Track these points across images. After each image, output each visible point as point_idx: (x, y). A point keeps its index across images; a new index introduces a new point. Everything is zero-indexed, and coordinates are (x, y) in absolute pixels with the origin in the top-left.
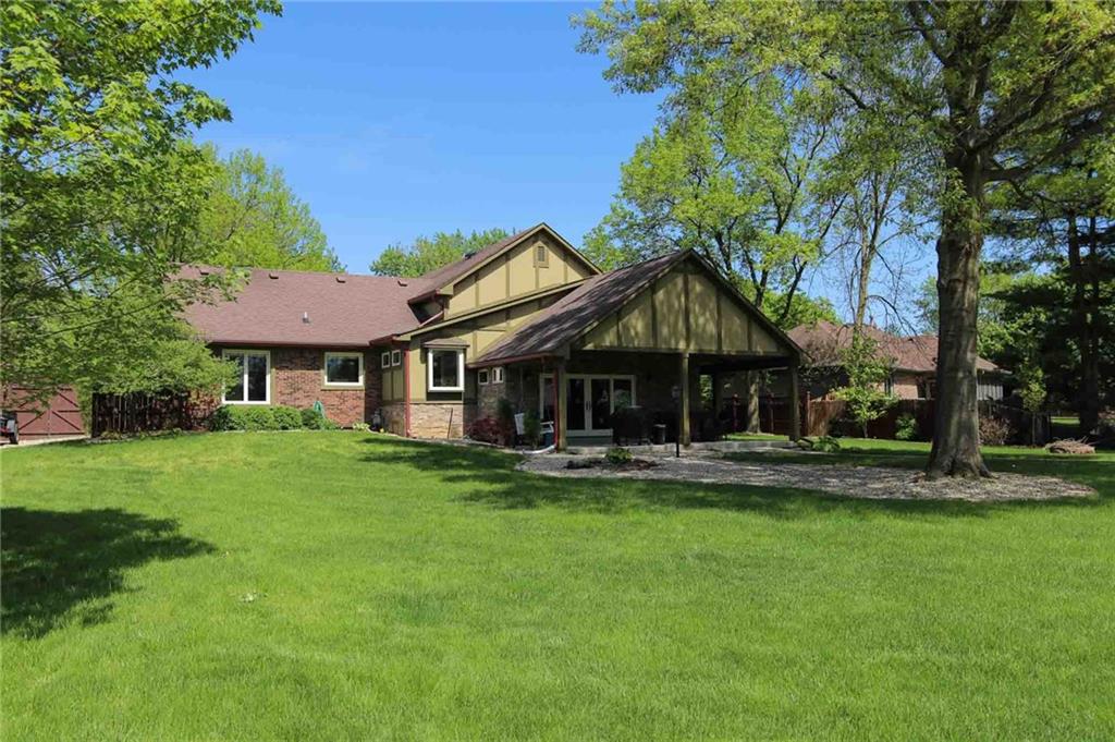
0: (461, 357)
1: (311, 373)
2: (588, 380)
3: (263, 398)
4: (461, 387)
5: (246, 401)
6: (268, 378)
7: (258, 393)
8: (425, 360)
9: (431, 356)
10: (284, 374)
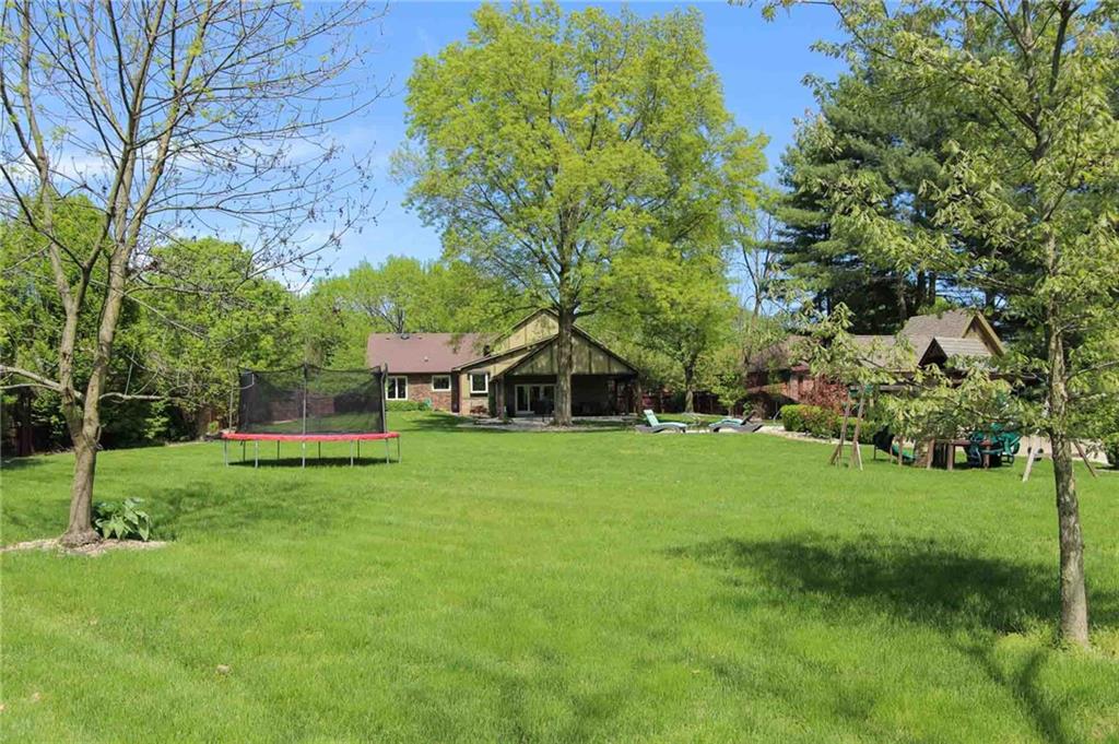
0: (487, 377)
1: (425, 385)
2: (542, 387)
3: (404, 397)
4: (487, 391)
5: (397, 399)
6: (407, 388)
7: (402, 395)
8: (469, 379)
9: (471, 377)
10: (412, 386)
